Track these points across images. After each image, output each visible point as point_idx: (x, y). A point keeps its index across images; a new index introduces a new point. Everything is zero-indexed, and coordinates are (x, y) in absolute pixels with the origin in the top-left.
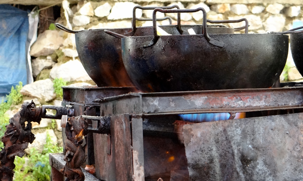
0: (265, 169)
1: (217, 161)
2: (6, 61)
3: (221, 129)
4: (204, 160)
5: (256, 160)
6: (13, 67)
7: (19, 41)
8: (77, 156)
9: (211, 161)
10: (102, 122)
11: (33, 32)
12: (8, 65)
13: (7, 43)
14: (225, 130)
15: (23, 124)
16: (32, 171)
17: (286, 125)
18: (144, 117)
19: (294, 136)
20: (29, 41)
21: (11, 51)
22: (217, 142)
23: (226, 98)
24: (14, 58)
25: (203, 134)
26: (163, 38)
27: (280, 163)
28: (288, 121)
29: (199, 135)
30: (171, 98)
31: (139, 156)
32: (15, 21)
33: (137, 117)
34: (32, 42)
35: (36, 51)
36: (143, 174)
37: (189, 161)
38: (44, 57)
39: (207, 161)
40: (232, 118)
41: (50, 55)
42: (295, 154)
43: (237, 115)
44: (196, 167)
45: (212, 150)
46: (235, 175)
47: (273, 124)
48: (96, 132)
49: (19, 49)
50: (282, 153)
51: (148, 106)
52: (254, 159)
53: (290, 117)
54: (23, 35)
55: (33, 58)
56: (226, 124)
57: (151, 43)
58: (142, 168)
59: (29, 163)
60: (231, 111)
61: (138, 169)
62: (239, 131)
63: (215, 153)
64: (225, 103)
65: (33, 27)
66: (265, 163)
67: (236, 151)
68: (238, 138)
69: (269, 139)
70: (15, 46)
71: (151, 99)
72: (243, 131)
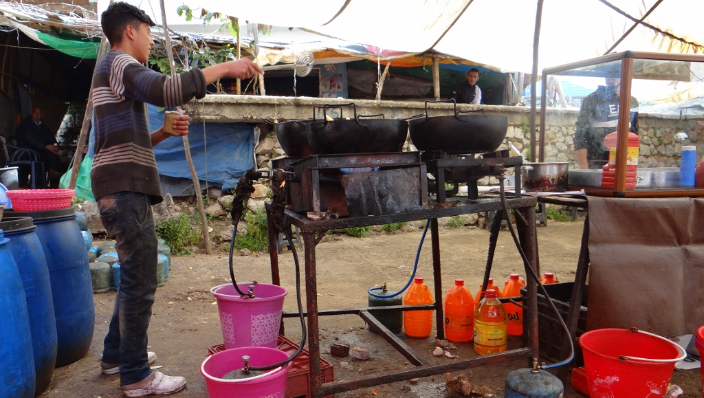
0: (394, 202)
1: (364, 196)
2: (241, 157)
3: (366, 177)
4: (356, 196)
5: (388, 195)
6: (245, 161)
7: (249, 145)
8: (280, 196)
9: (360, 196)
10: (295, 175)
11: (257, 139)
12: (242, 159)
13: (241, 146)
14: (369, 178)
15: (248, 182)
16: (257, 223)
17: (406, 175)
18: (319, 169)
19: (411, 182)
20: (254, 145)
21: (244, 151)
22: (364, 185)
23: (369, 159)
24: (245, 155)
25: (355, 181)
26: (331, 122)
27: (402, 197)
28: (407, 172)
29: (353, 181)
30: (336, 158)
31: (317, 194)
32: (246, 133)
33: (315, 169)
34: (256, 145)
35: (259, 151)
36: (319, 204)
37: (347, 197)
38: (264, 154)
39: (358, 197)
40: (373, 170)
41: (267, 153)
42: (412, 192)
43: (376, 169)
44: (351, 200)
45: (360, 190)
46: (375, 205)
47: (398, 174)
48: (291, 181)
49: (248, 150)
50: (403, 192)
51: (322, 163)
52: (387, 195)
53: (409, 170)
54: (251, 141)
55: (257, 155)
56: (370, 174)
57: (323, 126)
58: (319, 201)
59: (256, 218)
60: (373, 166)
61: (316, 201)
62: (377, 178)
63: (363, 192)
64: (368, 161)
65: (257, 136)
66: (394, 198)
67: (375, 191)
68: (377, 183)
69: (396, 183)
70: (246, 148)
71: (324, 159)
72: (380, 178)
